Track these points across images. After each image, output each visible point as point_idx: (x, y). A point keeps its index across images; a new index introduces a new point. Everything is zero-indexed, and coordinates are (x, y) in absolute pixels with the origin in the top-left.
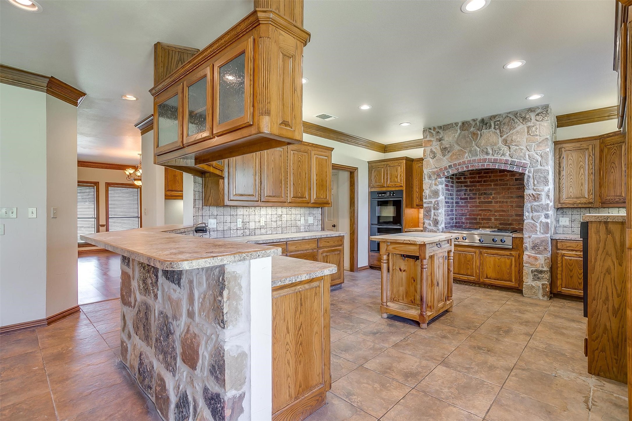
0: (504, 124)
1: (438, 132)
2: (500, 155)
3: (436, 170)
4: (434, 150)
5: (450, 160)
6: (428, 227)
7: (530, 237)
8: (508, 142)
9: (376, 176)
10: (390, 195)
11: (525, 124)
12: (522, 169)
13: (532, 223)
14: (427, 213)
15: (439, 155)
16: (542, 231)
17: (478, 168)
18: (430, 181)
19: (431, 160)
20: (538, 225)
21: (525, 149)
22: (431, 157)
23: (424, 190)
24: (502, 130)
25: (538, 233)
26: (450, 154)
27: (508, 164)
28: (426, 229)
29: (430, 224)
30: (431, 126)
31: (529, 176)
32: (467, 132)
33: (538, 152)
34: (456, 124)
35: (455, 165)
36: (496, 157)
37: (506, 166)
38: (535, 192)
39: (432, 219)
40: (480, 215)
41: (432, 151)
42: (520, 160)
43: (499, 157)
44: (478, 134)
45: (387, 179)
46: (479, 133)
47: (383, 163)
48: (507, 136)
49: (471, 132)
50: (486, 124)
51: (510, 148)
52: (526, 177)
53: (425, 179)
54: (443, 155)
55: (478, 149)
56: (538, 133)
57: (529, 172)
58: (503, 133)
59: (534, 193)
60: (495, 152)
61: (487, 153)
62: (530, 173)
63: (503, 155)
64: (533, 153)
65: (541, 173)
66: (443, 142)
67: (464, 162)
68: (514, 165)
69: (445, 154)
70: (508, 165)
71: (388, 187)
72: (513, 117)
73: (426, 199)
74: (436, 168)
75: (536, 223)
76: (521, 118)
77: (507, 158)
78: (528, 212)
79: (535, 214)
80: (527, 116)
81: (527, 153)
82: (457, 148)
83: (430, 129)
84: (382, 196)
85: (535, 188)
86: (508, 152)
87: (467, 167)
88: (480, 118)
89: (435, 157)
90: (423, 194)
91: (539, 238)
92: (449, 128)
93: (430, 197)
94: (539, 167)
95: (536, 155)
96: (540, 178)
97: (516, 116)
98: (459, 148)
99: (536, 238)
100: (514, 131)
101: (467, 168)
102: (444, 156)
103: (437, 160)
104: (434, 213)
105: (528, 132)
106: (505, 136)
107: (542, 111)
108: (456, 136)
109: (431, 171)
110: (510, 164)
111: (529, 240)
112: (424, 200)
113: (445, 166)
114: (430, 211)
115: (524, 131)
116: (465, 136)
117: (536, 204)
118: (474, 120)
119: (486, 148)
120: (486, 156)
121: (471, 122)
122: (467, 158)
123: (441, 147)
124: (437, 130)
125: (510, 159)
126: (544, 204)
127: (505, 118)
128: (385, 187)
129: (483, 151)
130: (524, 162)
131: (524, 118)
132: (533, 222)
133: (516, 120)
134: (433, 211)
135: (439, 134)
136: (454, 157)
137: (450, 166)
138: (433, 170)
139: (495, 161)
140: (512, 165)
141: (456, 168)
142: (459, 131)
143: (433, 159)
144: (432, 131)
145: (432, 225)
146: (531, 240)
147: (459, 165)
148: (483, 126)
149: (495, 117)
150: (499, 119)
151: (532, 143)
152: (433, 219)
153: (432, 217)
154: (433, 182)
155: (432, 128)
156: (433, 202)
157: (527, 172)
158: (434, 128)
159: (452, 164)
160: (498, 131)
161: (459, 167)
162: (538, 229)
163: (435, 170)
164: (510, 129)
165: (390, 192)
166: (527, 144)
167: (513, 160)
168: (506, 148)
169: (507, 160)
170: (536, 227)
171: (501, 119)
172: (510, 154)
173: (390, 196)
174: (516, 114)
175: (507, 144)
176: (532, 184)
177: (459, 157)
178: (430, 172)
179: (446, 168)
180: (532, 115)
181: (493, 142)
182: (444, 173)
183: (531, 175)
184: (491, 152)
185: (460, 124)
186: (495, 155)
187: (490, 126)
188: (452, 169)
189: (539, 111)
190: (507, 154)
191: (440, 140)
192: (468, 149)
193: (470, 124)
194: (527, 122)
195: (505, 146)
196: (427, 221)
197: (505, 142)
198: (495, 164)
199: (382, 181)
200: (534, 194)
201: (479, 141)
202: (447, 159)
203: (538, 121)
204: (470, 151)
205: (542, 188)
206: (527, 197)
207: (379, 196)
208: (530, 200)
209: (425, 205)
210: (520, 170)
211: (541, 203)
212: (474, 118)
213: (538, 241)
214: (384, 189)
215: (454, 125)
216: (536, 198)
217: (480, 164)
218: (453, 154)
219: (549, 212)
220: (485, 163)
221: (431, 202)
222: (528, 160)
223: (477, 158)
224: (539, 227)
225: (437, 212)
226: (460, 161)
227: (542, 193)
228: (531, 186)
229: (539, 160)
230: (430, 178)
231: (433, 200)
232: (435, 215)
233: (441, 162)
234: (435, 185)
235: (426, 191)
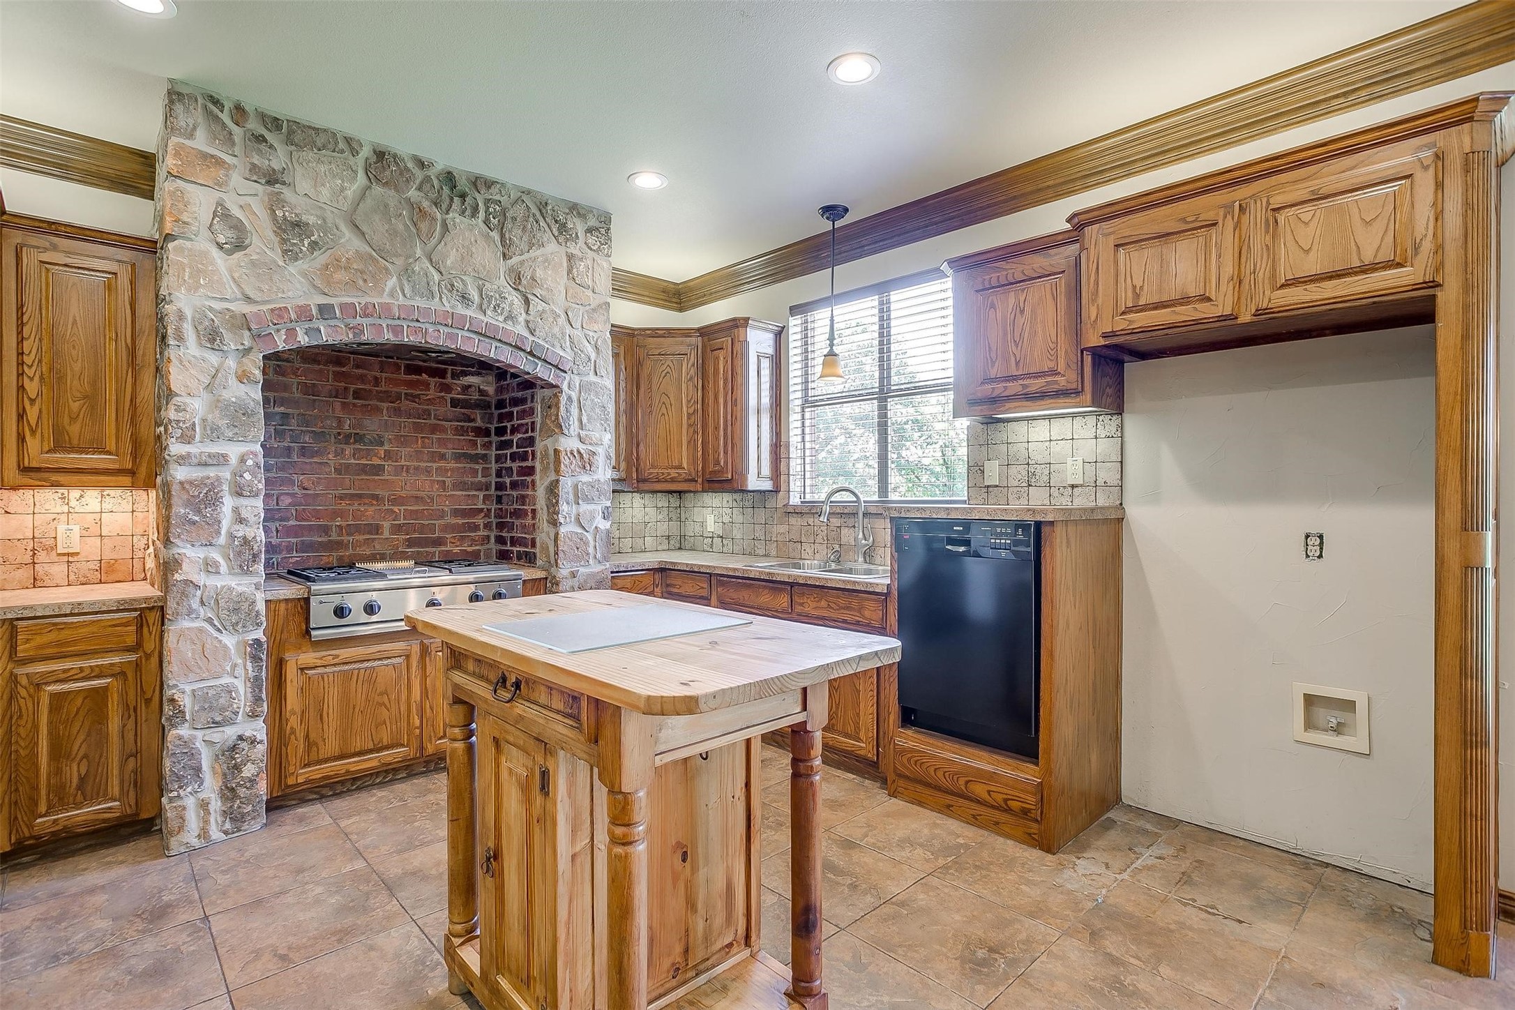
0: (514, 219)
1: (261, 139)
2: (503, 317)
3: (253, 309)
4: (236, 212)
5: (318, 282)
6: (201, 579)
7: (573, 575)
8: (524, 282)
11: (563, 244)
12: (556, 375)
13: (577, 533)
14: (198, 512)
15: (263, 242)
16: (598, 555)
17: (434, 342)
18: (214, 359)
19: (215, 252)
20: (590, 537)
21: (563, 316)
22: (222, 239)
24: (507, 236)
25: (591, 561)
26: (321, 258)
27: (524, 351)
28: (191, 589)
29: (212, 566)
30: (229, 95)
31: (570, 399)
32: (392, 193)
33: (591, 334)
34: (352, 145)
35: (349, 309)
36: (490, 318)
37: (516, 356)
38: (585, 447)
39: (222, 540)
41: (222, 213)
42: (553, 346)
43: (498, 321)
44: (434, 219)
46: (439, 216)
48: (522, 262)
49: (408, 200)
50: (463, 196)
51: (528, 303)
52: (563, 400)
53: (180, 338)
54: (285, 252)
55: (437, 277)
56: (590, 283)
57: (569, 387)
58: (512, 249)
59: (582, 447)
60: (490, 303)
61: (465, 298)
62: (573, 390)
63: (510, 317)
64: (578, 333)
65: (597, 394)
66: (287, 193)
67: (387, 308)
68: (539, 358)
69: (295, 248)
70: (522, 354)
72: (534, 210)
73: (187, 439)
74: (248, 299)
75: (585, 533)
76: (556, 221)
77: (521, 330)
78: (568, 503)
79: (584, 507)
80: (570, 225)
81: (568, 330)
82: (350, 243)
83: (216, 102)
85: (583, 433)
86: (524, 314)
87: (396, 330)
88: (440, 166)
89: (239, 246)
91: (591, 575)
92: (319, 144)
93: (213, 433)
94: (592, 378)
95: (586, 344)
96: (593, 409)
97: (544, 211)
98: (357, 244)
99: (586, 575)
100: (539, 252)
101: (396, 334)
102: (291, 254)
103: (253, 264)
104: (236, 510)
105: (570, 271)
106: (515, 260)
107: (597, 224)
108: (349, 193)
109: (217, 306)
110: (531, 353)
111: (571, 583)
112: (174, 451)
113: (301, 302)
114: (212, 499)
115: (561, 264)
116: (386, 206)
117: (585, 478)
118: (421, 164)
119: (462, 280)
120: (460, 306)
121: (410, 165)
122: (392, 295)
123: (279, 213)
124: (253, 125)
125: (526, 334)
126: (602, 480)
127: (516, 202)
129: (453, 285)
130: (562, 353)
131: (563, 227)
132: (580, 530)
133: (542, 223)
134: (227, 502)
135: (263, 146)
136: (340, 276)
137: (326, 311)
138: (232, 306)
139: (490, 334)
140: (534, 356)
141: (353, 323)
142: (361, 178)
143: (228, 252)
144: (225, 117)
145: (224, 568)
146: (575, 583)
147: (366, 316)
148: (452, 199)
149: (489, 184)
150: (497, 197)
151: (577, 306)
152: (232, 537)
153: (223, 532)
154: (231, 363)
155: (228, 105)
156: (234, 460)
157: (565, 387)
158: (239, 112)
159: (332, 301)
160: (495, 235)
161: (365, 321)
162: (591, 550)
163: (247, 309)
164: (531, 246)
166: (566, 305)
167: (536, 340)
168: (515, 299)
169: (521, 339)
170: (586, 544)
171: (504, 199)
172: (527, 322)
174: (542, 206)
175: (520, 288)
176: (576, 423)
177: (361, 282)
178: (211, 309)
179: (304, 314)
180: (579, 226)
181: (484, 267)
182: (291, 333)
183: (574, 396)
184: (476, 298)
185: (365, 152)
186: (489, 312)
187: (475, 210)
188: (332, 322)
189: (592, 222)
190: (521, 319)
191: (272, 179)
192: (400, 262)
193: (408, 170)
194: (568, 239)
195: (514, 292)
196: (190, 553)
197: (516, 278)
198: (487, 340)
200: (582, 451)
201: (439, 247)
202: (307, 275)
203: (591, 249)
204: (407, 272)
205: (598, 436)
206: (566, 457)
208: (572, 467)
209: (177, 475)
210: (551, 376)
211: (595, 477)
212: (425, 155)
215: (341, 145)
216: (586, 463)
217: (442, 329)
218: (336, 264)
219: (608, 504)
220: (460, 333)
221: (222, 460)
222: (568, 350)
223: (434, 304)
224: (592, 543)
225: (255, 507)
226: (369, 300)
227: (600, 450)
228: (574, 428)
229: (593, 359)
230: (212, 338)
231: (233, 451)
232: (241, 520)
233: (276, 277)
234: (243, 377)
235: (188, 400)
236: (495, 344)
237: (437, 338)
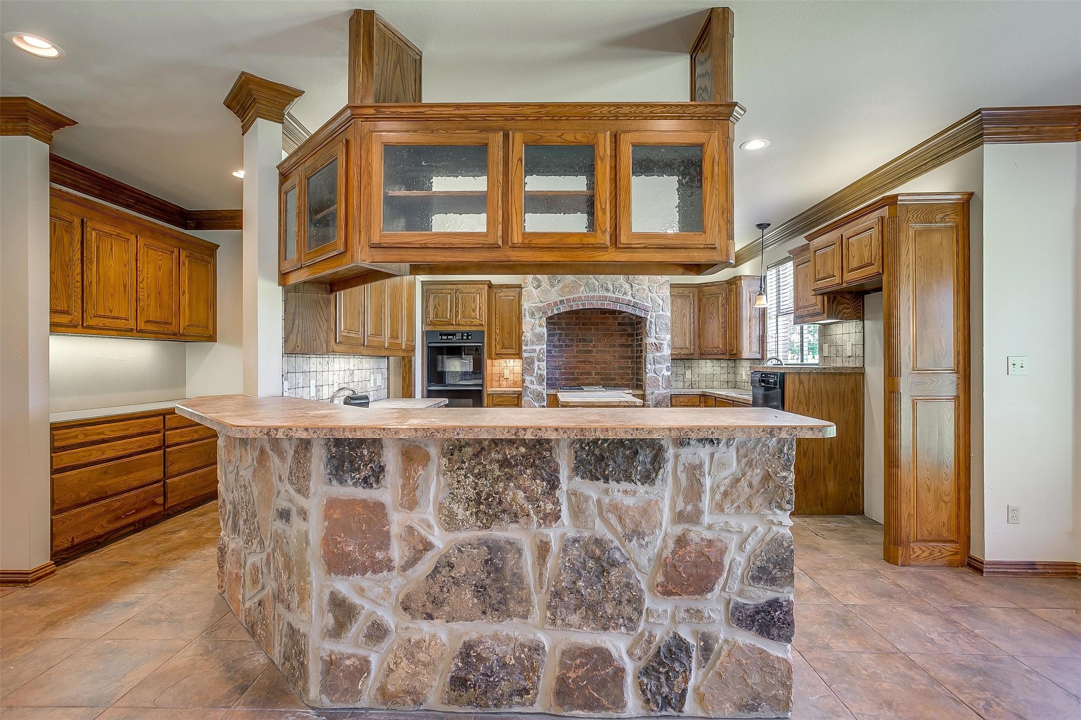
2: (622, 294)
3: (543, 304)
4: (538, 277)
5: (560, 293)
6: (530, 386)
7: (652, 393)
8: (632, 278)
9: (437, 305)
10: (462, 337)
12: (645, 313)
13: (654, 377)
14: (529, 366)
15: (545, 283)
16: (664, 386)
18: (533, 321)
19: (533, 290)
20: (660, 379)
21: (648, 289)
22: (534, 285)
23: (523, 332)
25: (660, 388)
26: (561, 285)
27: (630, 305)
28: (527, 389)
29: (532, 382)
31: (651, 322)
33: (660, 294)
35: (569, 300)
36: (617, 295)
37: (627, 308)
38: (658, 341)
39: (535, 375)
40: (578, 368)
41: (535, 278)
42: (643, 302)
43: (620, 296)
45: (457, 312)
47: (449, 286)
51: (632, 286)
52: (648, 323)
53: (525, 316)
54: (550, 285)
55: (598, 283)
57: (651, 317)
59: (656, 342)
60: (616, 289)
61: (607, 290)
62: (653, 318)
63: (625, 293)
64: (655, 295)
65: (663, 319)
67: (580, 298)
68: (637, 308)
69: (554, 283)
70: (630, 307)
71: (459, 325)
73: (526, 345)
74: (541, 302)
75: (658, 376)
77: (629, 298)
78: (649, 364)
79: (658, 366)
81: (650, 294)
82: (569, 278)
84: (447, 339)
85: (657, 336)
86: (630, 291)
87: (583, 305)
89: (539, 286)
90: (523, 338)
91: (661, 394)
93: (533, 343)
94: (661, 312)
95: (658, 299)
96: (661, 326)
98: (571, 278)
99: (659, 394)
102: (552, 286)
103: (543, 291)
104: (538, 366)
109: (534, 305)
110: (633, 306)
111: (651, 396)
112: (524, 348)
113: (555, 300)
114: (533, 363)
117: (658, 354)
119: (607, 282)
120: (606, 292)
122: (582, 292)
125: (631, 299)
126: (666, 355)
128: (453, 325)
130: (647, 304)
132: (655, 375)
134: (536, 363)
136: (567, 290)
137: (562, 302)
138: (536, 305)
139: (617, 301)
140: (635, 307)
141: (570, 304)
143: (537, 289)
145: (535, 383)
146: (653, 397)
147: (574, 300)
151: (655, 283)
152: (537, 373)
154: (537, 322)
156: (538, 351)
157: (649, 317)
159: (564, 298)
161: (574, 302)
162: (660, 384)
163: (541, 305)
165: (462, 333)
166: (649, 284)
167: (636, 300)
168: (627, 286)
169: (629, 301)
170: (658, 381)
173: (462, 339)
175: (630, 281)
176: (654, 332)
177: (573, 290)
178: (532, 307)
179: (556, 304)
182: (553, 310)
183: (653, 321)
184: (612, 289)
186: (616, 293)
188: (564, 305)
190: (630, 294)
192: (585, 280)
195: (626, 284)
196: (528, 378)
198: (615, 303)
199: (449, 315)
202: (556, 292)
204: (587, 284)
205: (664, 336)
206: (647, 346)
207: (442, 339)
208: (652, 349)
209: (525, 355)
210: (643, 314)
211: (663, 354)
213: (660, 398)
214: (450, 329)
216: (658, 348)
217: (599, 302)
218: (565, 286)
219: (669, 364)
220: (606, 302)
221: (534, 351)
222: (650, 302)
223: (596, 294)
224: (661, 381)
225: (544, 365)
226: (575, 296)
227: (665, 343)
228: (653, 334)
229: (661, 305)
230: (532, 315)
231: (538, 348)
232: (540, 369)
233: (548, 294)
234: (540, 326)
235: (526, 334)
236: (619, 304)
237: (597, 305)
